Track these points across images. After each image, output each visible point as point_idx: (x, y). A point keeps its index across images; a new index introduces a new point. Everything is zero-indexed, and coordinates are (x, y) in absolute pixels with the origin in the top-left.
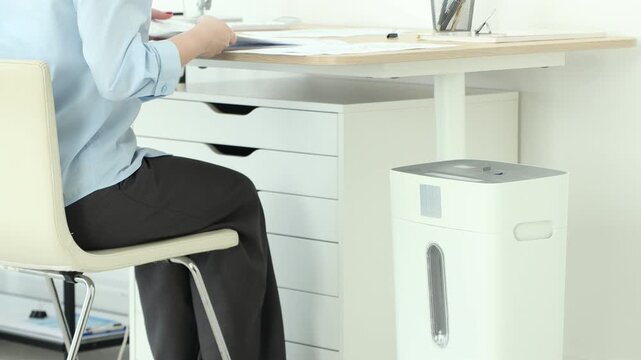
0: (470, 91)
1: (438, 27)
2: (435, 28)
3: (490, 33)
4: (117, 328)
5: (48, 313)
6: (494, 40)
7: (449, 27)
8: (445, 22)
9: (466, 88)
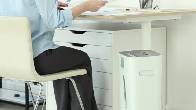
0: (152, 27)
1: (142, 7)
2: (141, 7)
3: (158, 9)
4: (41, 99)
5: (20, 95)
6: (160, 11)
7: (145, 7)
8: (143, 5)
9: (151, 26)
